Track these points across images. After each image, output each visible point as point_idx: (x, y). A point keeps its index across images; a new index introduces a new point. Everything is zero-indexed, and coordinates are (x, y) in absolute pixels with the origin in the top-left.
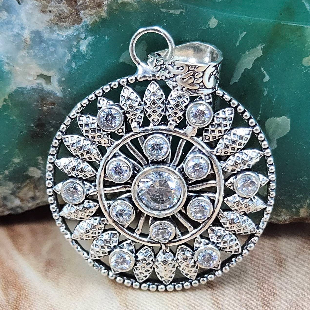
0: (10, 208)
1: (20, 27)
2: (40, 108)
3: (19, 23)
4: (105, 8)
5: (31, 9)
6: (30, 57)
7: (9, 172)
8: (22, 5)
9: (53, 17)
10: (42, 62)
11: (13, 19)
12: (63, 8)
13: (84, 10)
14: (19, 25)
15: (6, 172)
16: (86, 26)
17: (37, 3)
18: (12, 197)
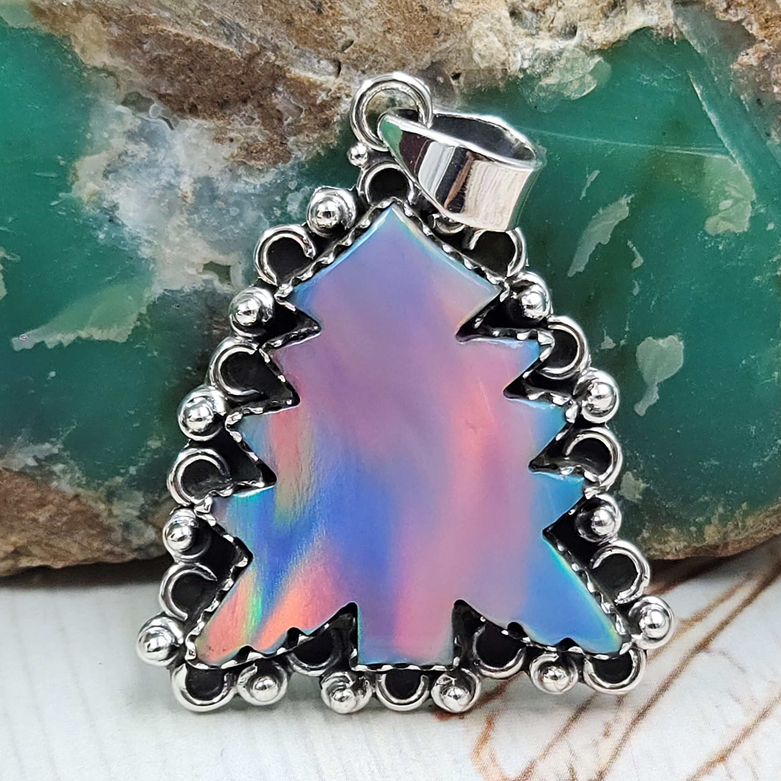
0: (136, 547)
1: (172, 171)
2: (206, 333)
3: (172, 164)
4: (337, 129)
5: (196, 136)
6: (191, 229)
7: (137, 470)
8: (176, 131)
9: (236, 152)
10: (216, 236)
11: (160, 156)
12: (256, 133)
13: (295, 135)
14: (171, 167)
15: (133, 470)
16: (299, 167)
17: (207, 124)
18: (141, 524)
